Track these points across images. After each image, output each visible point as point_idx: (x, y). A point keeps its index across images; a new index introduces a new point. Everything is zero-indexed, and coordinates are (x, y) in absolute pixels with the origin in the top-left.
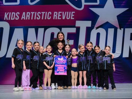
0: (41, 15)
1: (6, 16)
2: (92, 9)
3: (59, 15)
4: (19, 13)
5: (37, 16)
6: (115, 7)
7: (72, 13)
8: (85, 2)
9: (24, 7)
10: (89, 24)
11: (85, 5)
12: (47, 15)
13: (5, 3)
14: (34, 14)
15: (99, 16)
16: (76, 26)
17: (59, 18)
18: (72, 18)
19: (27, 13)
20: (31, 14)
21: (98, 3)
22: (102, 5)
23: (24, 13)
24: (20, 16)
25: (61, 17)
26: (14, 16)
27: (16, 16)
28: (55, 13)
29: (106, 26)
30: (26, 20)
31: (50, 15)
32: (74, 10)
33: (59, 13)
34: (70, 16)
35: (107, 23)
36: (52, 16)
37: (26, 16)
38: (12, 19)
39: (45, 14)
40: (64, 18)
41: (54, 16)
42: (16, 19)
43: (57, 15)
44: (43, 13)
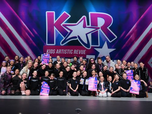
0: (67, 51)
1: (47, 51)
2: (95, 49)
3: (77, 52)
4: (55, 50)
5: (65, 52)
6: (109, 48)
7: (85, 50)
8: (92, 45)
9: (58, 47)
10: (94, 57)
11: (92, 47)
12: (70, 52)
13: (47, 44)
14: (63, 51)
15: (99, 53)
16: (87, 58)
17: (77, 53)
18: (84, 54)
19: (60, 50)
20: (62, 51)
21: (99, 46)
22: (101, 47)
23: (58, 50)
24: (56, 51)
25: (78, 53)
26: (52, 51)
27: (53, 52)
28: (75, 50)
29: (103, 58)
30: (58, 54)
31: (72, 52)
32: (85, 49)
33: (77, 50)
34: (83, 52)
35: (104, 56)
36: (73, 52)
37: (59, 51)
38: (51, 53)
39: (69, 51)
40: (80, 53)
41: (74, 52)
42: (53, 53)
43: (76, 52)
44: (68, 50)
